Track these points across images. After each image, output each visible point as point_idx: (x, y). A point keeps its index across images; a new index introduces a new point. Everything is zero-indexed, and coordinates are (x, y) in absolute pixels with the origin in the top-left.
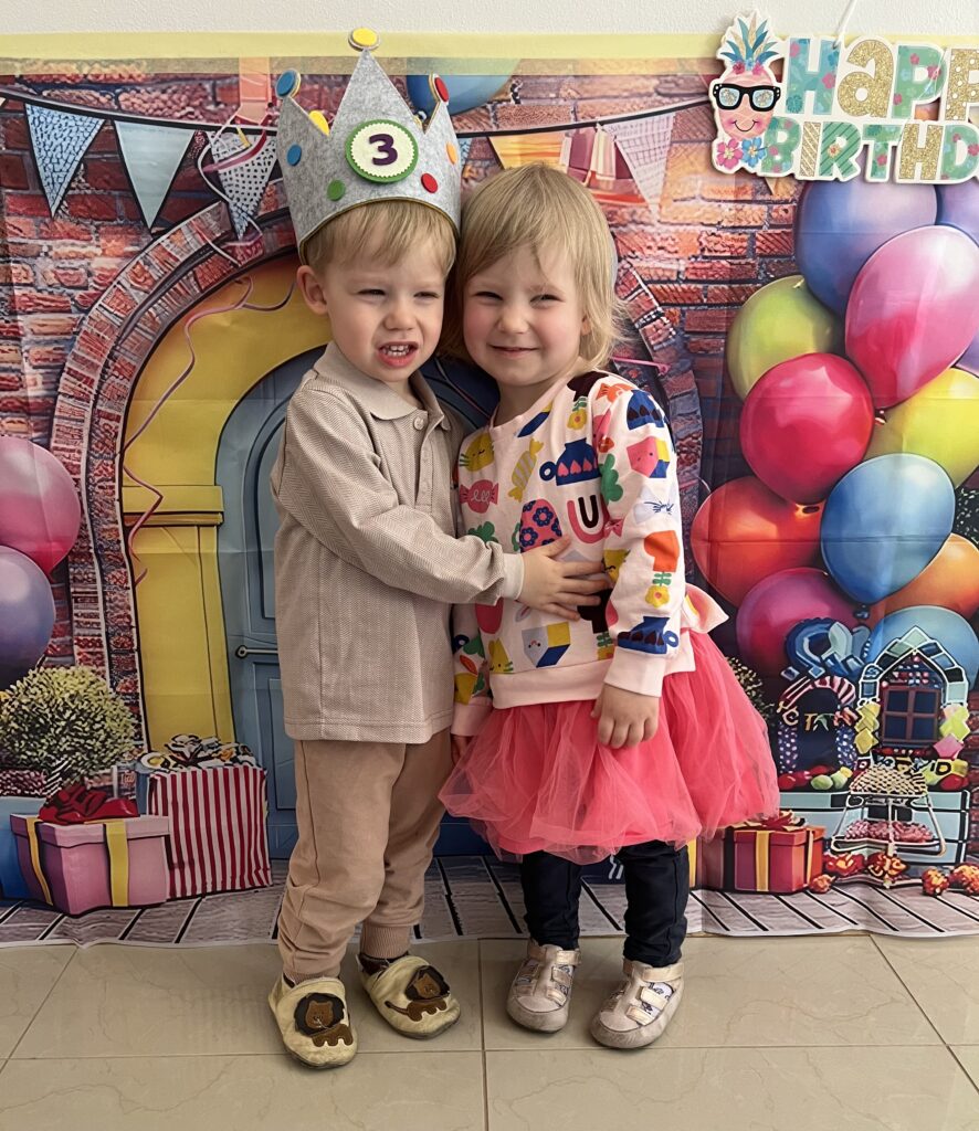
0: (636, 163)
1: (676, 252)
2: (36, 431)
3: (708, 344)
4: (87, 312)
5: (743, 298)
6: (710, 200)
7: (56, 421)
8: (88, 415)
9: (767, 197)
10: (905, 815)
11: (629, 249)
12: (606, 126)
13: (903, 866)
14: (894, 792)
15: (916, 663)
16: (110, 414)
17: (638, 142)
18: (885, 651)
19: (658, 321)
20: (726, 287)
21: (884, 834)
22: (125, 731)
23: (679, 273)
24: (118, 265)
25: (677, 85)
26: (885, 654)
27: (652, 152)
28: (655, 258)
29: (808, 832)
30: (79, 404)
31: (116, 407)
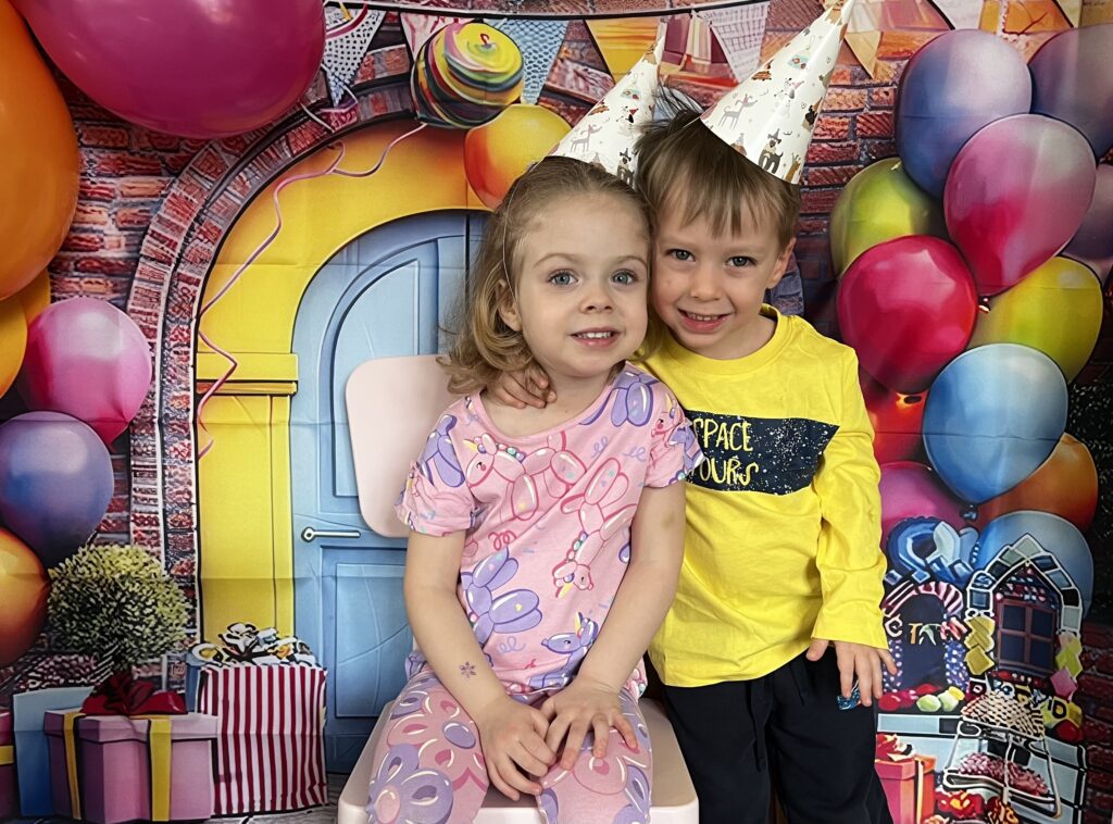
0: (731, 48)
2: (115, 292)
3: (810, 225)
4: (177, 175)
5: (844, 180)
7: (135, 283)
8: (167, 278)
9: (867, 82)
10: (1022, 757)
12: (701, 13)
15: (1030, 576)
16: (190, 278)
17: (733, 28)
18: (996, 559)
20: (826, 169)
22: (178, 617)
26: (998, 563)
27: (747, 39)
29: (917, 762)
30: (159, 266)
31: (196, 270)
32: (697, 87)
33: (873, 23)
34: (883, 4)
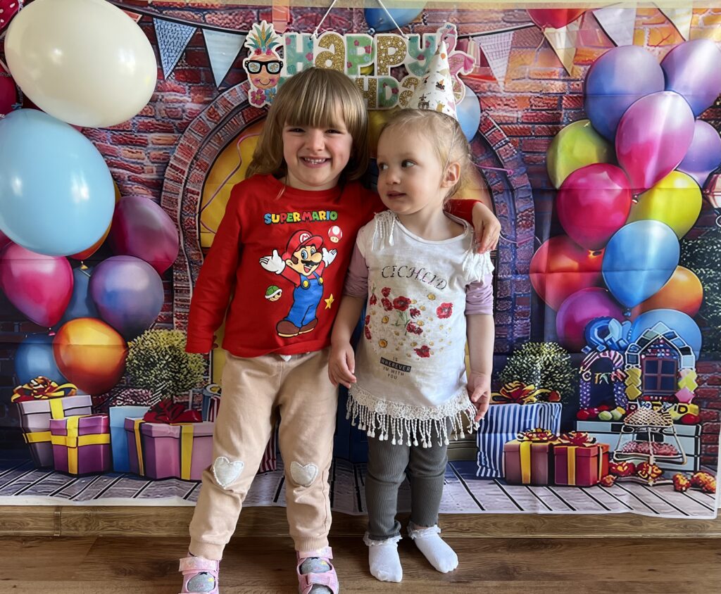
0: (491, 58)
1: (516, 107)
3: (535, 159)
4: (183, 133)
5: (555, 133)
6: (534, 79)
7: (163, 193)
8: (181, 191)
9: (567, 77)
10: (659, 437)
11: (487, 105)
12: (474, 38)
13: (660, 471)
14: (651, 424)
15: (661, 344)
16: (193, 191)
17: (493, 47)
18: (642, 336)
19: (507, 146)
20: (545, 126)
21: (647, 450)
23: (518, 118)
24: (200, 108)
25: (514, 17)
26: (642, 338)
27: (501, 53)
28: (503, 110)
29: (599, 447)
30: (175, 185)
31: (197, 187)
32: (472, 80)
33: (571, 43)
34: (577, 31)
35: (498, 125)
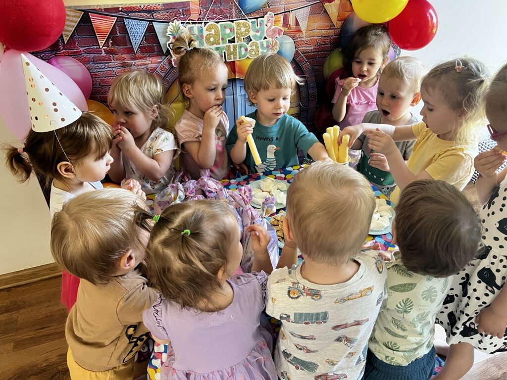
0: (300, 21)
1: (310, 44)
3: (318, 69)
5: (327, 55)
6: (319, 29)
9: (334, 27)
11: (298, 45)
12: (293, 12)
17: (301, 15)
19: (306, 64)
20: (323, 52)
23: (311, 50)
24: (156, 66)
27: (305, 18)
28: (305, 47)
32: (292, 34)
33: (336, 10)
34: (339, 4)
35: (302, 54)
